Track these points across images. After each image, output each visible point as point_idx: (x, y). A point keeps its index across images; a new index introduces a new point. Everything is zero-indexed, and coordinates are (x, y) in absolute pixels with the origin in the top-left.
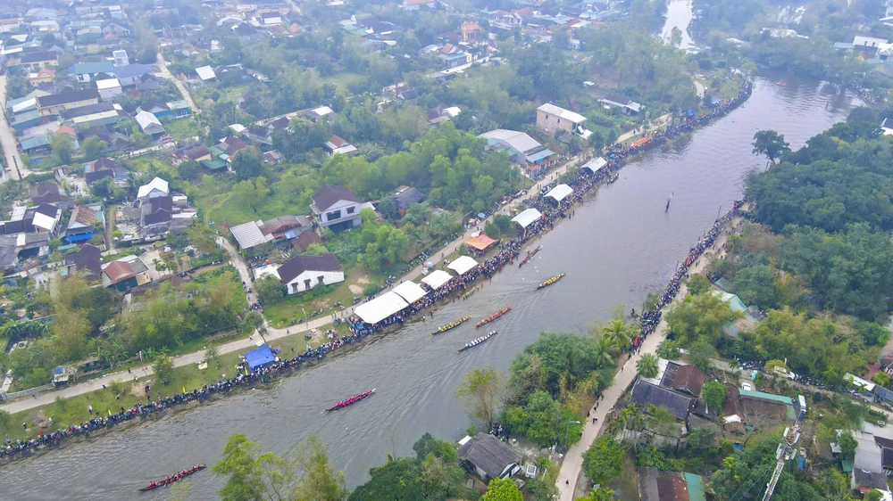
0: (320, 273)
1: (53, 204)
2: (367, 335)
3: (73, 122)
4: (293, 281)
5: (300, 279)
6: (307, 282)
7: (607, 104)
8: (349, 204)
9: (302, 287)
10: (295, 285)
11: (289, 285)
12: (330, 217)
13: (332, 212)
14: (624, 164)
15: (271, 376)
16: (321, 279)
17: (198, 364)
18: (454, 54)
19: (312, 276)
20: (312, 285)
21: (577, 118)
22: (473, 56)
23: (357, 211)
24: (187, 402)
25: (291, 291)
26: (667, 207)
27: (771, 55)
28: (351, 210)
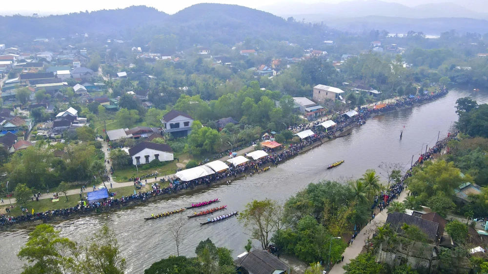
0: (157, 152)
1: (3, 117)
2: (181, 189)
3: (36, 86)
4: (137, 155)
5: (142, 154)
6: (147, 157)
7: (357, 91)
8: (186, 119)
9: (143, 161)
10: (138, 158)
11: (134, 157)
12: (172, 126)
13: (174, 123)
14: (369, 117)
15: (103, 209)
16: (157, 156)
17: (52, 199)
18: (266, 70)
19: (151, 153)
20: (151, 159)
21: (338, 91)
22: (277, 72)
23: (190, 125)
24: (33, 220)
25: (135, 162)
26: (401, 136)
27: (457, 76)
28: (186, 124)
